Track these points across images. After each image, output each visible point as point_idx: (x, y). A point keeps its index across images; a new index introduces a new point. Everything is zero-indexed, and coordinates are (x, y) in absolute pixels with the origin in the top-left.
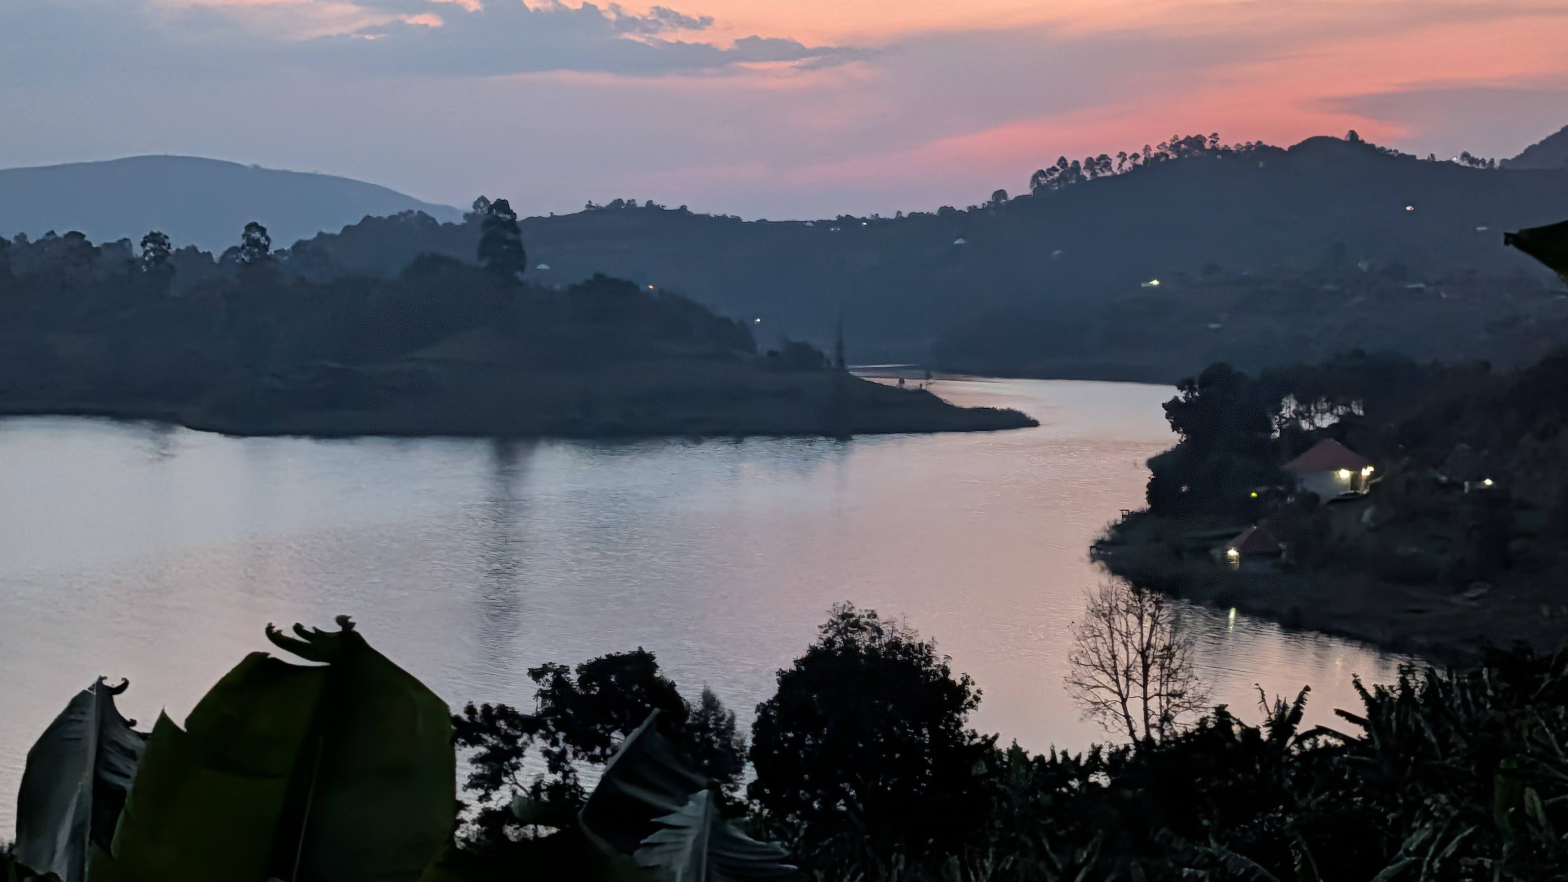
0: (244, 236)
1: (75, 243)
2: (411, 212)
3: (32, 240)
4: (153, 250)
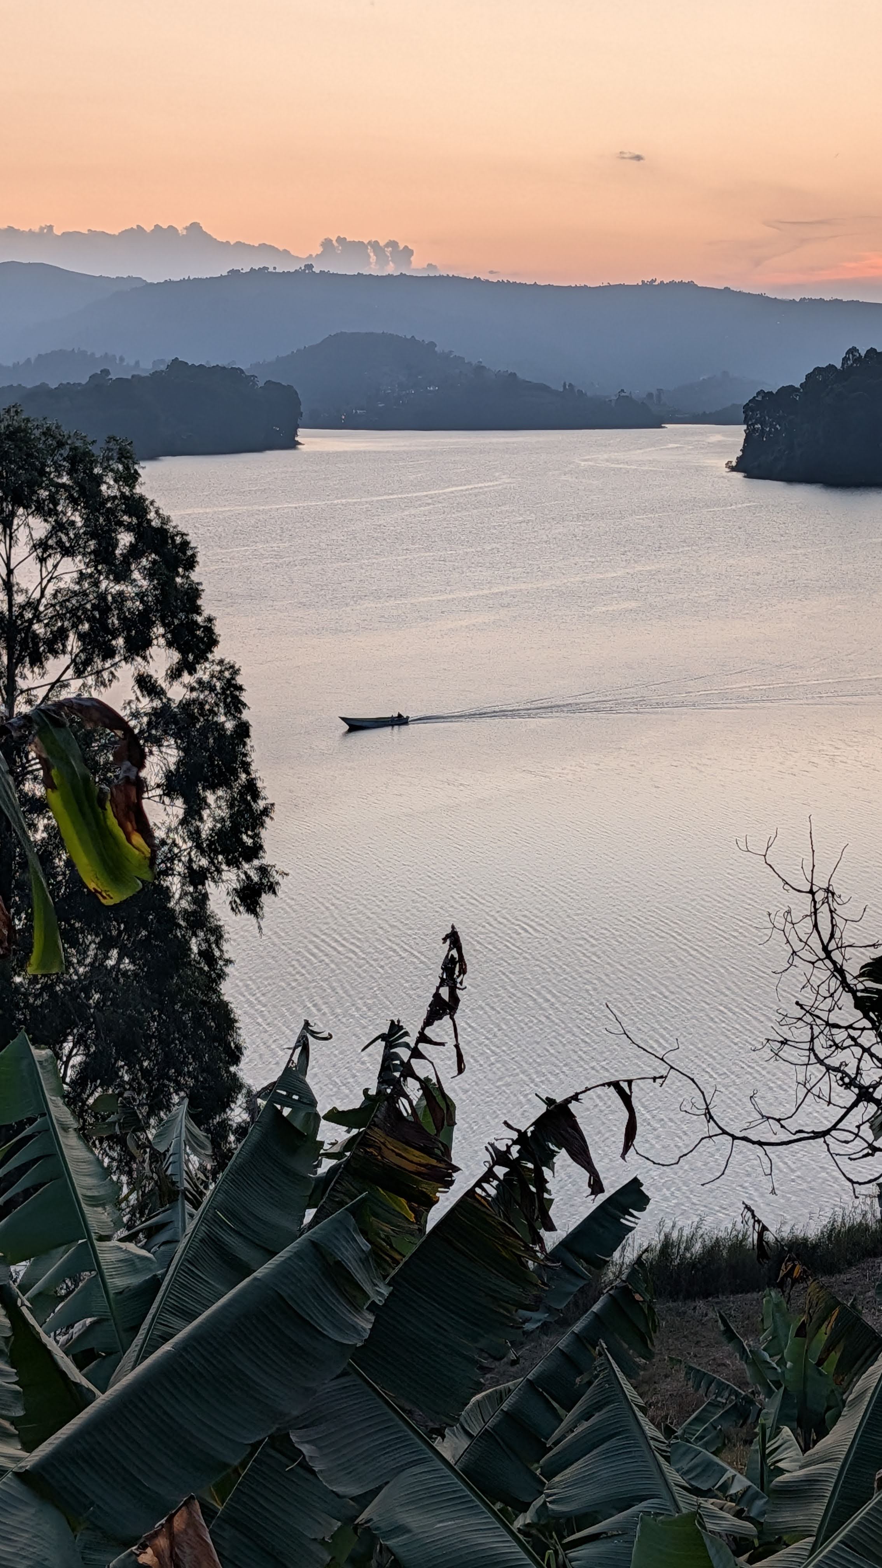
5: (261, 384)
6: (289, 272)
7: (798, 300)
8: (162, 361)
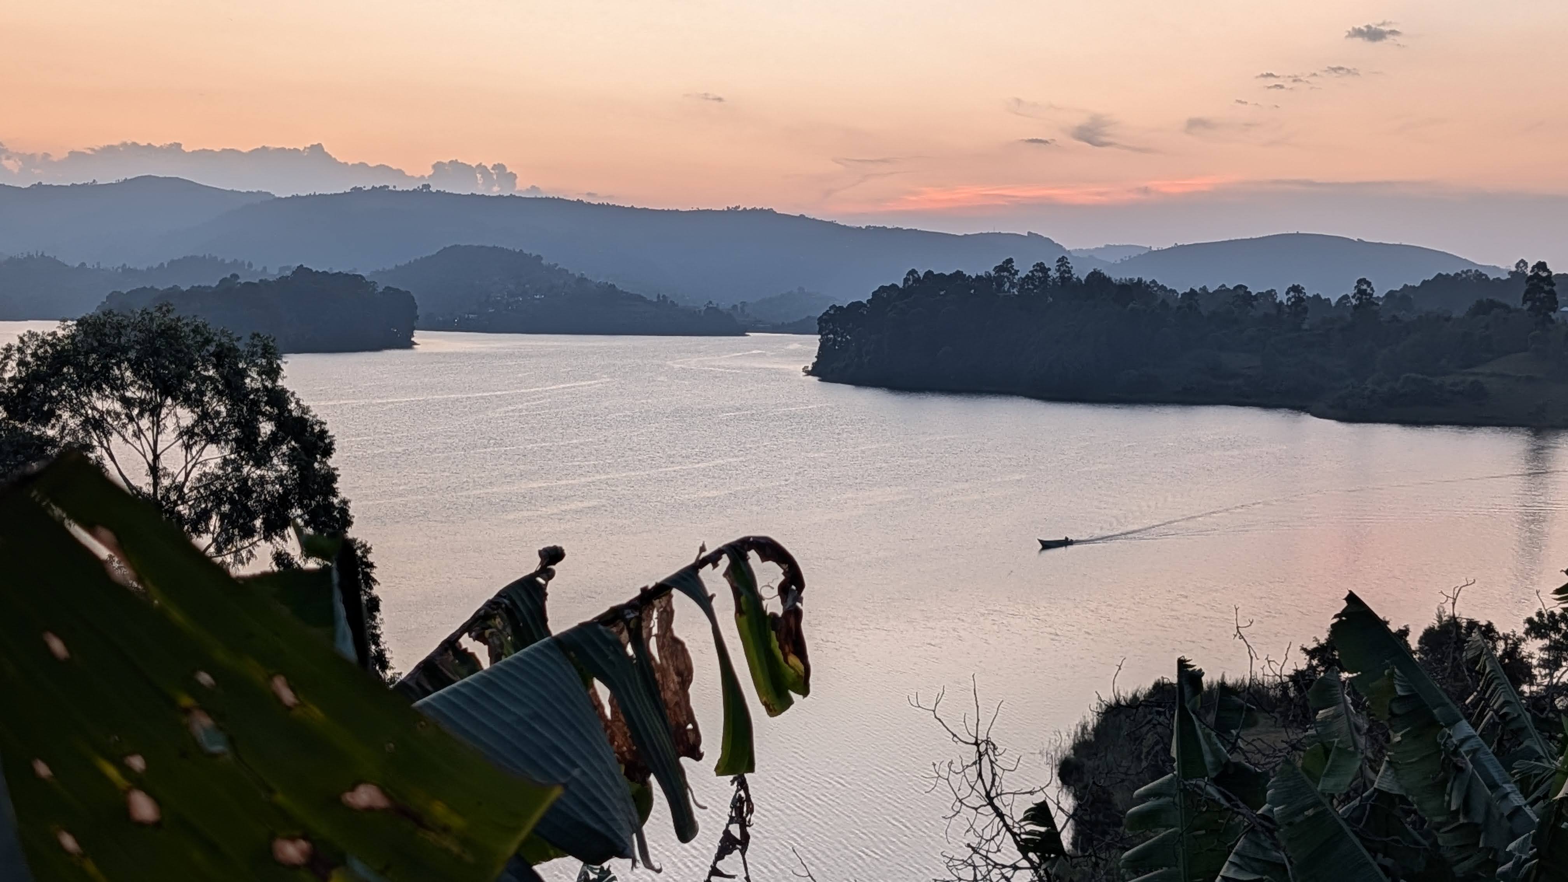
0: (1355, 287)
1: (1241, 292)
2: (1470, 271)
3: (1211, 291)
4: (1293, 297)
5: (380, 290)
6: (408, 191)
7: (864, 228)
8: (288, 268)
